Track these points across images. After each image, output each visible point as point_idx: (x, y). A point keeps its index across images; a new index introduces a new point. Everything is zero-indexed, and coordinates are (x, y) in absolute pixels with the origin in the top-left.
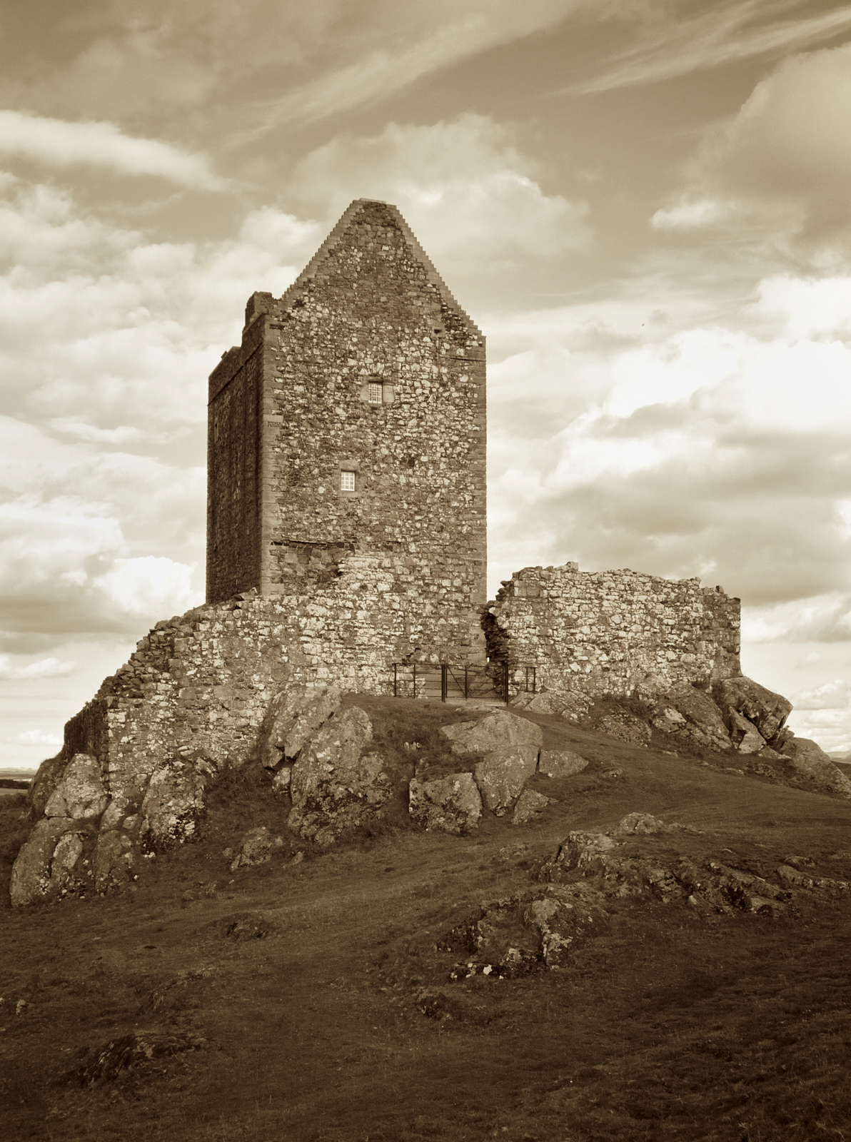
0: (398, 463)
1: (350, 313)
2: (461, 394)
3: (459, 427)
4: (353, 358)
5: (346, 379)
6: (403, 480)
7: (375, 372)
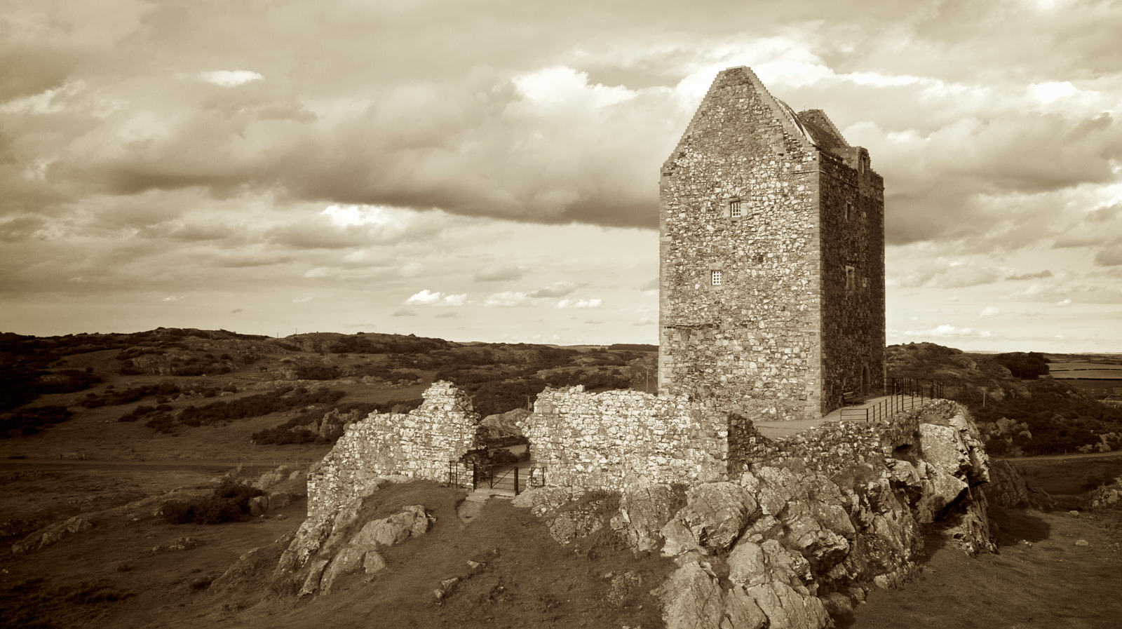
0: (750, 260)
1: (716, 154)
2: (799, 201)
3: (797, 227)
4: (718, 187)
5: (714, 203)
6: (754, 273)
7: (734, 194)
